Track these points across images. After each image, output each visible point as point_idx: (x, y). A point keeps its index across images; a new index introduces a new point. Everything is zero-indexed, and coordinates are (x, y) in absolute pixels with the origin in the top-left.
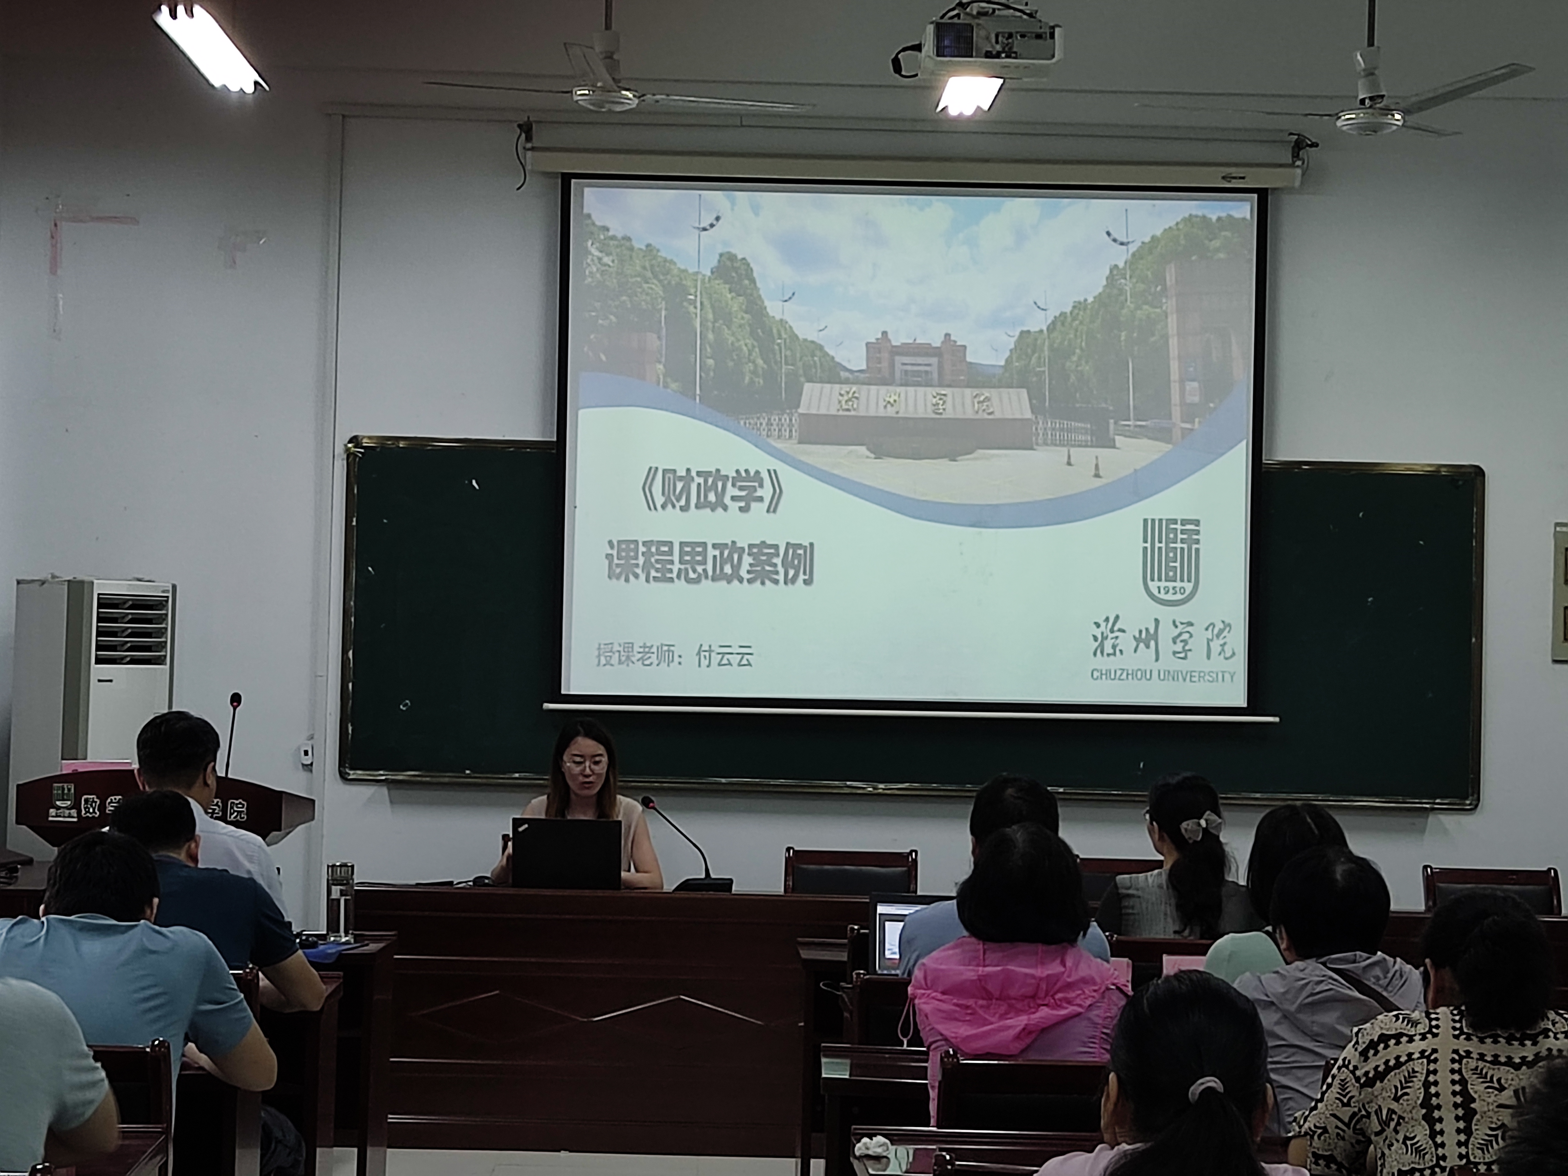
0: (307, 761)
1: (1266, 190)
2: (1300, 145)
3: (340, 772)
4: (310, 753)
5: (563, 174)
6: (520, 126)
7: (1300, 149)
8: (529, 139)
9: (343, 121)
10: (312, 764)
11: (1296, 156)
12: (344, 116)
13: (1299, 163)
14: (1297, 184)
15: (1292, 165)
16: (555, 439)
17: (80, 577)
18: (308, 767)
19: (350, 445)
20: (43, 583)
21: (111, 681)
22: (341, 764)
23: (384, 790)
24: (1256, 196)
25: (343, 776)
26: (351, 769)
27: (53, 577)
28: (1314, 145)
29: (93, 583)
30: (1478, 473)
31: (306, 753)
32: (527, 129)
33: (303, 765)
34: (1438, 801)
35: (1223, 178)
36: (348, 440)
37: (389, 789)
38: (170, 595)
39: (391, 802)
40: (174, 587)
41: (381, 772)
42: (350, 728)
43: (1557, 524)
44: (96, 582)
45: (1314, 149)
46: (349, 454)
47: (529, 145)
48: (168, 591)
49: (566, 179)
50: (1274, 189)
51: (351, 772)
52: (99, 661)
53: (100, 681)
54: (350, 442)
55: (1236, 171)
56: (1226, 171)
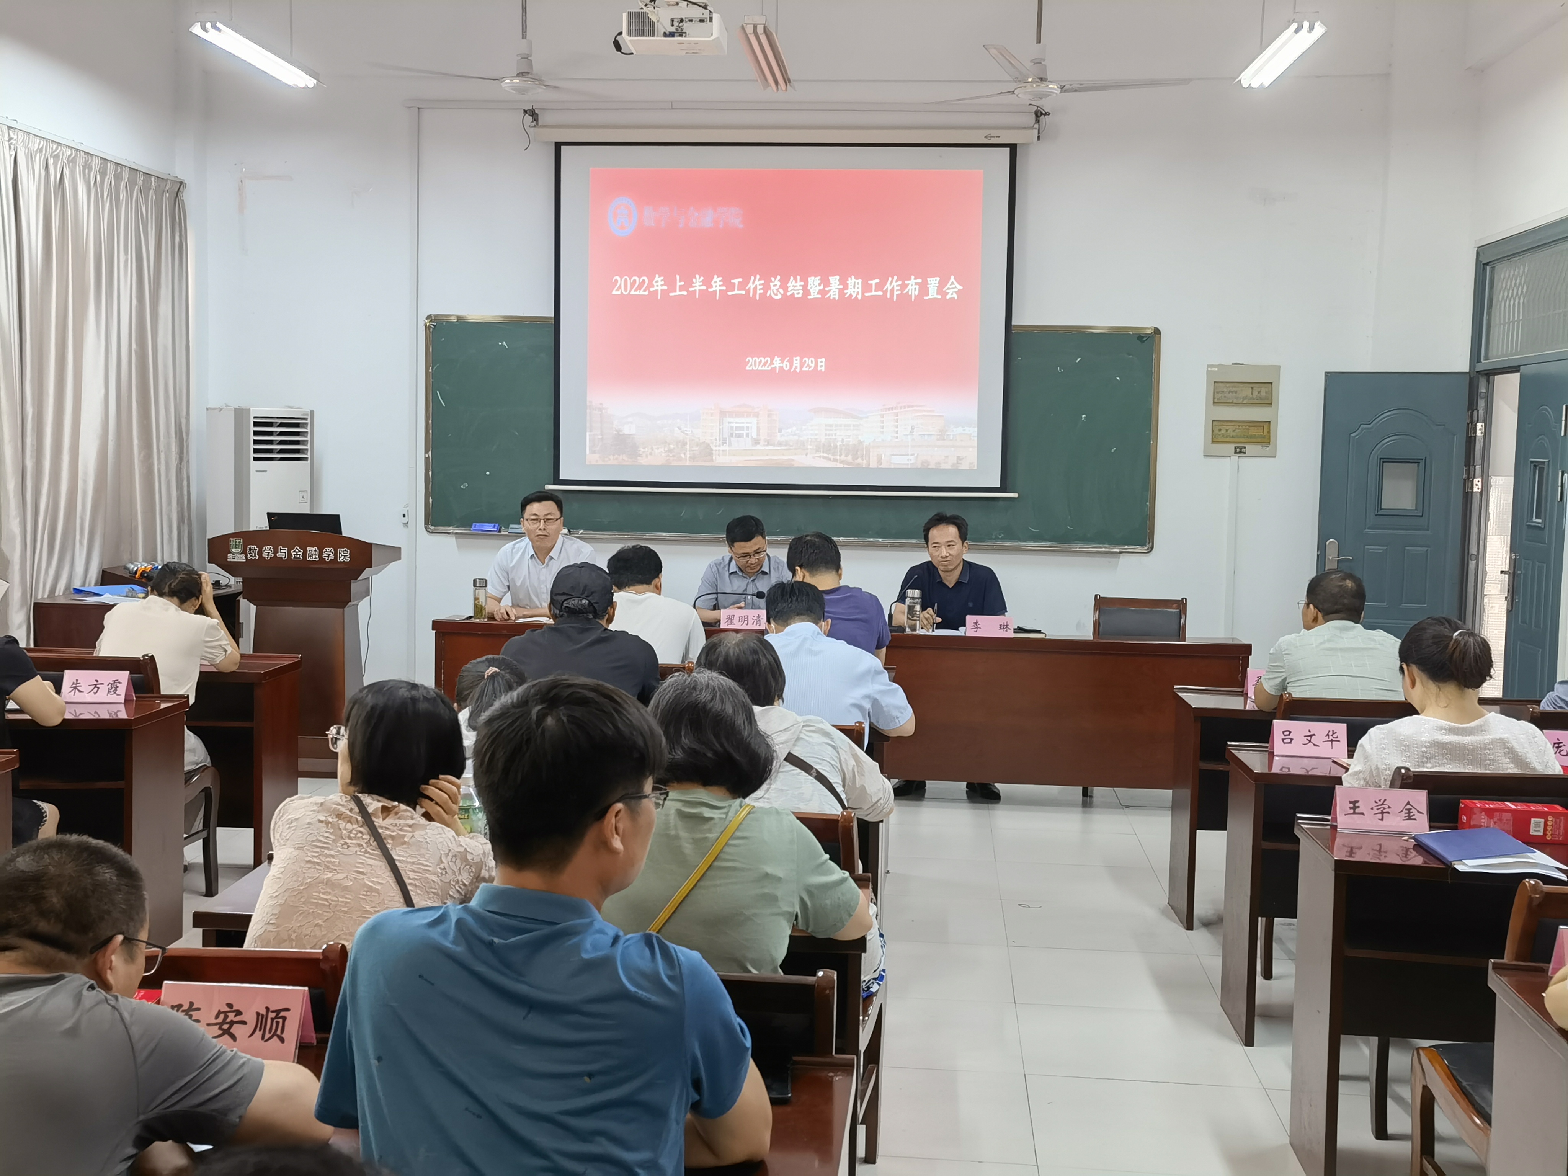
0: (405, 520)
1: (1015, 145)
2: (1039, 114)
3: (426, 528)
4: (406, 515)
5: (556, 143)
6: (525, 112)
7: (1037, 116)
8: (534, 120)
9: (419, 112)
10: (407, 523)
11: (1037, 121)
12: (419, 108)
13: (1037, 126)
14: (1035, 140)
15: (1032, 128)
16: (553, 315)
17: (242, 406)
18: (406, 524)
19: (428, 321)
20: (221, 410)
21: (265, 471)
22: (426, 523)
23: (454, 539)
24: (1009, 149)
25: (428, 531)
26: (432, 525)
27: (227, 406)
28: (1048, 114)
29: (249, 410)
30: (1157, 331)
31: (404, 516)
32: (533, 114)
33: (404, 523)
34: (1126, 547)
35: (985, 137)
36: (425, 317)
37: (456, 538)
38: (309, 418)
39: (460, 547)
41: (450, 529)
42: (431, 501)
43: (1208, 366)
44: (252, 409)
45: (1046, 116)
46: (427, 327)
47: (534, 123)
48: (307, 415)
49: (558, 146)
50: (1020, 144)
51: (433, 528)
52: (255, 459)
53: (257, 471)
54: (427, 319)
55: (994, 133)
56: (987, 132)
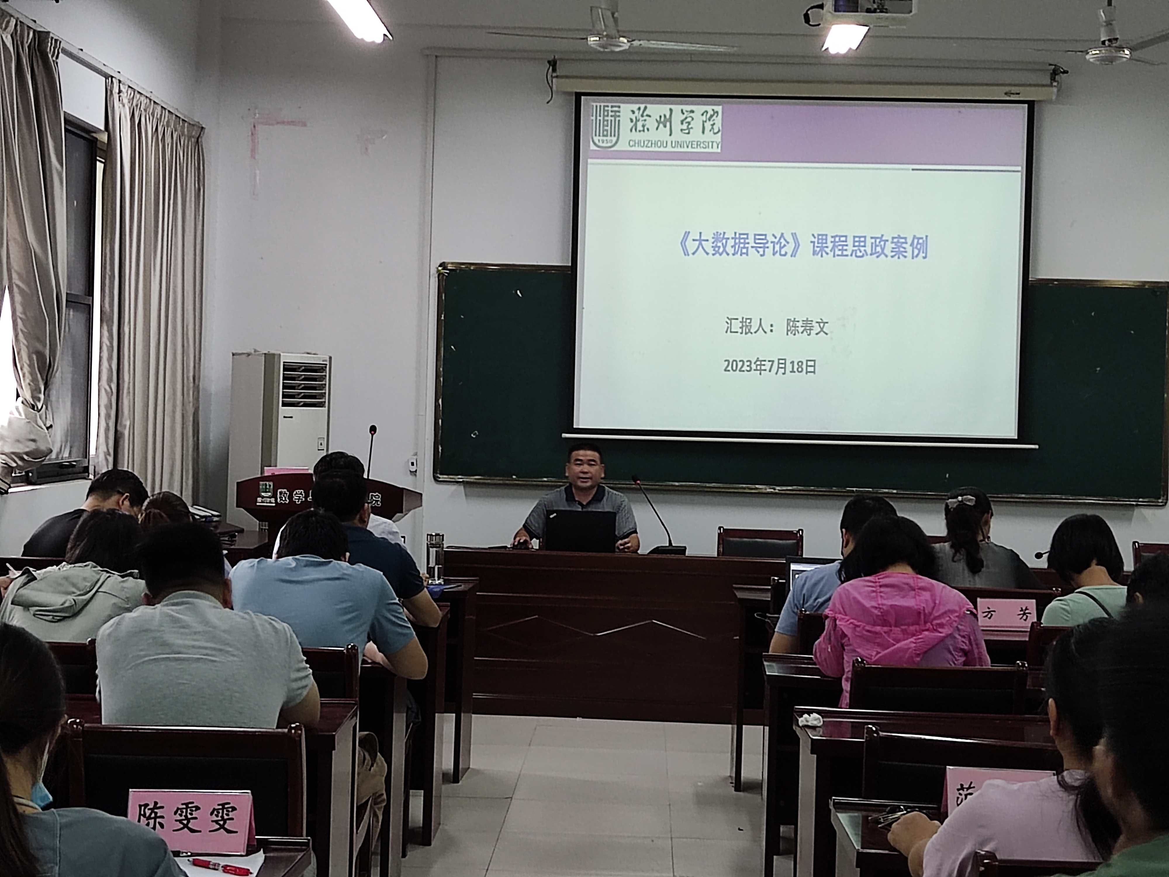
0: (413, 469)
1: (1034, 101)
2: (1055, 73)
3: (434, 476)
4: (415, 464)
5: (577, 93)
6: (549, 62)
7: (1056, 74)
8: (554, 70)
9: (436, 61)
10: (416, 471)
11: (1053, 79)
12: (436, 57)
13: (1055, 84)
14: (1054, 97)
15: (1051, 85)
16: (570, 265)
17: (272, 352)
18: (414, 473)
19: (440, 268)
20: (249, 355)
21: (291, 417)
22: (434, 472)
23: (461, 488)
24: (1026, 105)
25: (436, 479)
26: (441, 474)
27: (255, 351)
28: (1066, 72)
29: (280, 355)
31: (413, 464)
32: (553, 64)
33: (411, 472)
34: (1141, 500)
35: (1006, 94)
36: (438, 264)
37: (464, 487)
38: (328, 363)
39: (466, 495)
40: (330, 358)
41: (460, 477)
42: (440, 448)
44: (282, 354)
45: (1065, 75)
46: (440, 274)
47: (554, 75)
48: (326, 361)
49: (578, 96)
50: (1040, 101)
51: (441, 476)
52: (284, 404)
53: (285, 417)
54: (440, 266)
55: (1014, 89)
56: (1007, 89)
